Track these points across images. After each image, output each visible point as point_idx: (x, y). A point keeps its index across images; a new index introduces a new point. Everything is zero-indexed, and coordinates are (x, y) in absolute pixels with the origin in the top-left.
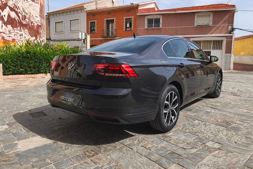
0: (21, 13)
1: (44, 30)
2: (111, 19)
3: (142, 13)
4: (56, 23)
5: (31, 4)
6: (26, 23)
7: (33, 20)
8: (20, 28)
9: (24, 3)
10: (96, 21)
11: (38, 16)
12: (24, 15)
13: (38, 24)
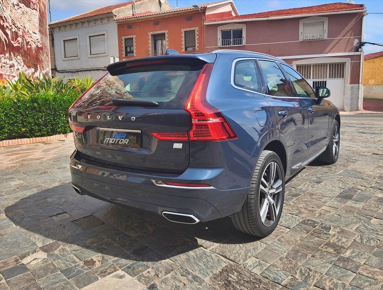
0: (10, 27)
1: (47, 56)
2: (159, 32)
3: (212, 21)
4: (64, 41)
5: (25, 12)
6: (19, 45)
7: (29, 40)
8: (10, 54)
9: (14, 10)
10: (134, 37)
11: (37, 32)
12: (15, 32)
13: (37, 46)
